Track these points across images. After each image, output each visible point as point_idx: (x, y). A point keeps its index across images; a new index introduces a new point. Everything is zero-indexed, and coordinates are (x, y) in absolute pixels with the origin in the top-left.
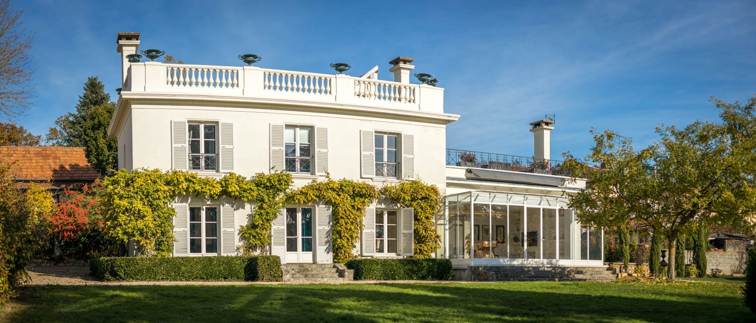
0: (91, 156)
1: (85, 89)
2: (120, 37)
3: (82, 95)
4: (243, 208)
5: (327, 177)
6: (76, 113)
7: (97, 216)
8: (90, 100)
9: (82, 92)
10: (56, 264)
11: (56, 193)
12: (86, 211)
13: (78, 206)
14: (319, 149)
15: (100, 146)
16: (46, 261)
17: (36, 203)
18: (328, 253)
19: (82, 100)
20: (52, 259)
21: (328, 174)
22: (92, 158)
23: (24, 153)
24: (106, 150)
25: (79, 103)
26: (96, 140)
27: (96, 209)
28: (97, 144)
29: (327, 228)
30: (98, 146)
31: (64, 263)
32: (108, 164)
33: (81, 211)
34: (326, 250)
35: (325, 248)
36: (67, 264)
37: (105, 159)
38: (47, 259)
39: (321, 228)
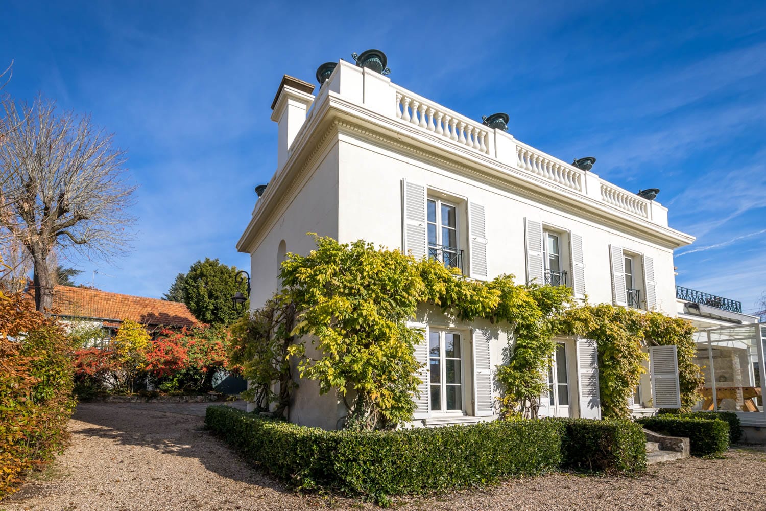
0: (191, 302)
1: (176, 280)
2: (285, 81)
3: (174, 284)
4: (497, 337)
5: (584, 301)
6: (169, 294)
7: (196, 355)
8: (180, 287)
9: (174, 282)
10: (147, 401)
11: (153, 332)
12: (186, 350)
13: (176, 344)
14: (577, 263)
15: (201, 293)
16: (136, 397)
17: (129, 338)
18: (592, 407)
19: (173, 287)
20: (143, 395)
21: (586, 297)
22: (193, 304)
23: (123, 300)
24: (207, 297)
25: (171, 288)
26: (197, 288)
27: (196, 348)
28: (198, 291)
29: (591, 371)
30: (199, 294)
31: (157, 400)
32: (207, 310)
33: (181, 349)
34: (589, 403)
35: (589, 400)
36: (161, 401)
37: (205, 305)
38: (138, 396)
39: (584, 371)
